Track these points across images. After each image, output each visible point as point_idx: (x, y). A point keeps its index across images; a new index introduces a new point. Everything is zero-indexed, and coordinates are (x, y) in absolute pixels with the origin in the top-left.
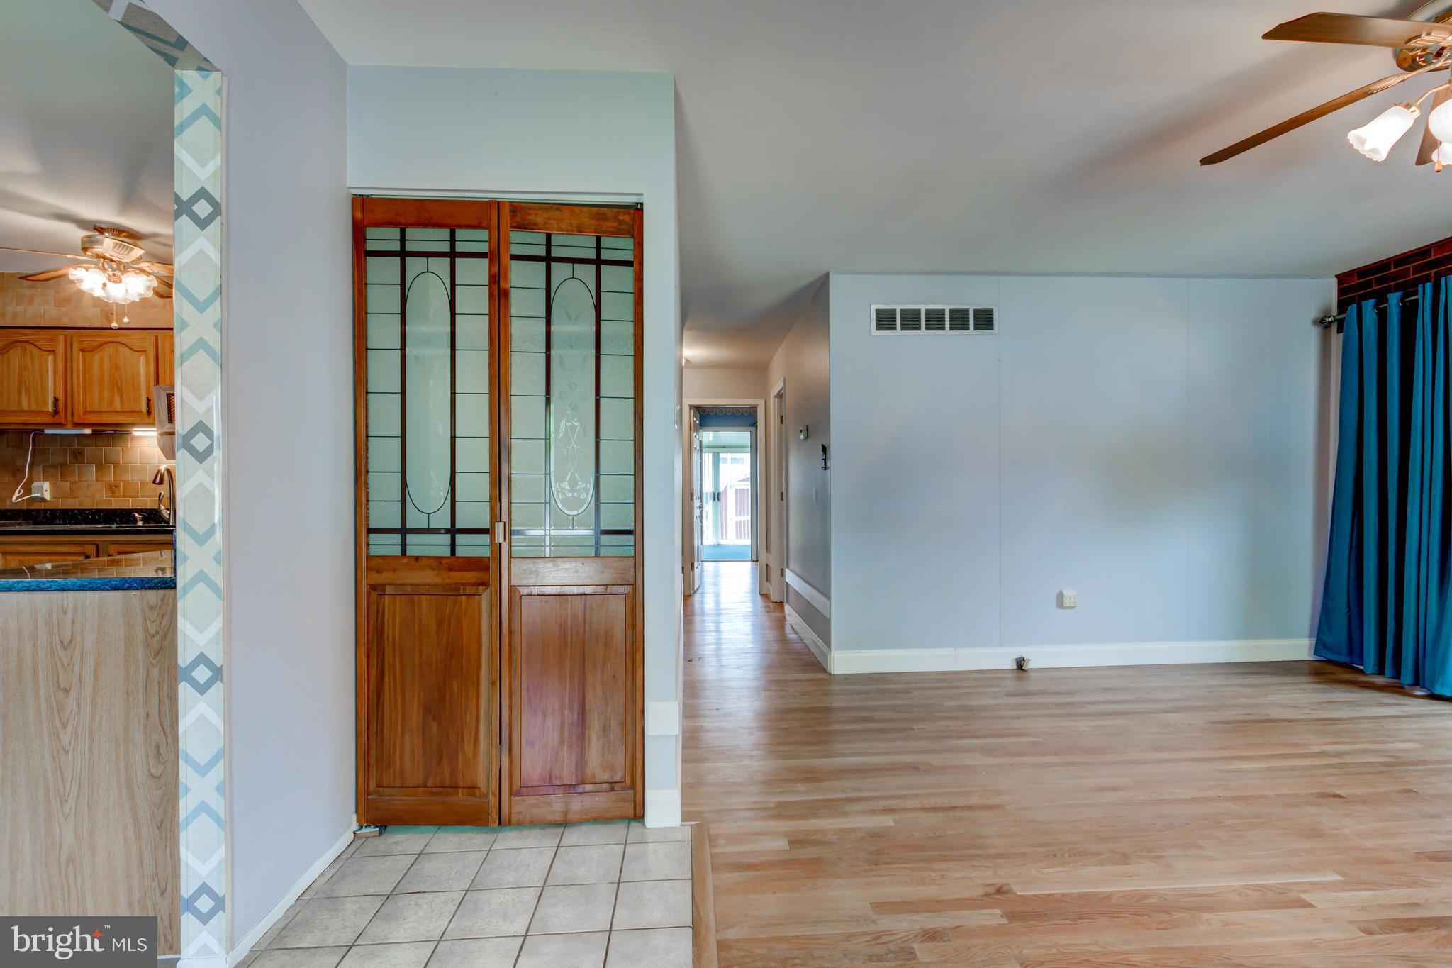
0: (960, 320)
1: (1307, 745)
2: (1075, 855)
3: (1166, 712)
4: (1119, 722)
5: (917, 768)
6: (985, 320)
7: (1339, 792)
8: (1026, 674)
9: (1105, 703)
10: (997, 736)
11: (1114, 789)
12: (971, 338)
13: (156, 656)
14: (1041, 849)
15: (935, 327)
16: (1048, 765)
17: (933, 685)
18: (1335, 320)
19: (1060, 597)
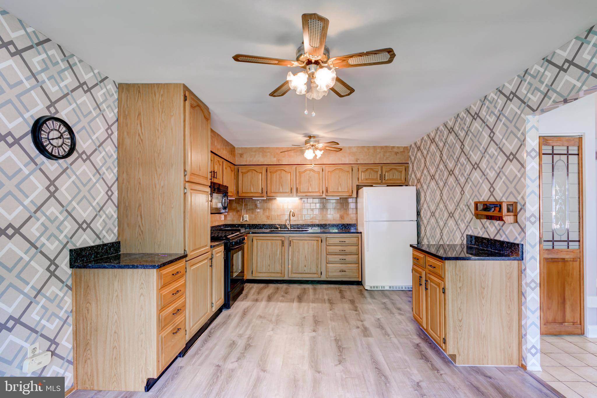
13: (509, 279)
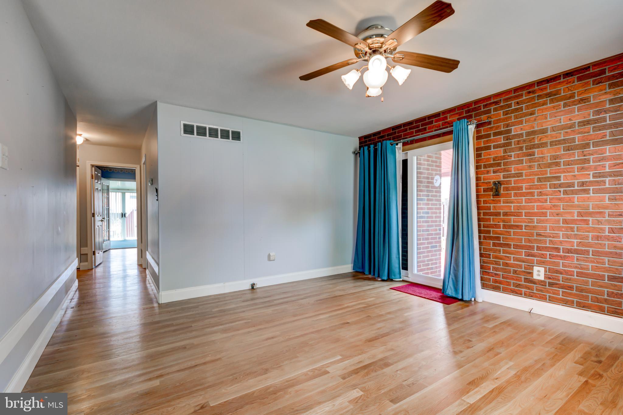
0: (225, 134)
1: (344, 304)
2: (245, 376)
3: (302, 299)
4: (283, 306)
5: (185, 348)
6: (237, 136)
7: (348, 321)
8: (255, 291)
9: (281, 299)
10: (232, 322)
11: (272, 338)
12: (230, 143)
14: (231, 377)
15: (214, 136)
16: (249, 332)
17: (211, 302)
18: (358, 153)
19: (269, 256)
